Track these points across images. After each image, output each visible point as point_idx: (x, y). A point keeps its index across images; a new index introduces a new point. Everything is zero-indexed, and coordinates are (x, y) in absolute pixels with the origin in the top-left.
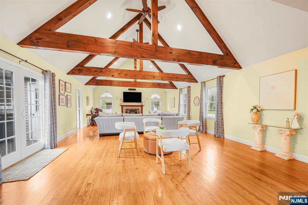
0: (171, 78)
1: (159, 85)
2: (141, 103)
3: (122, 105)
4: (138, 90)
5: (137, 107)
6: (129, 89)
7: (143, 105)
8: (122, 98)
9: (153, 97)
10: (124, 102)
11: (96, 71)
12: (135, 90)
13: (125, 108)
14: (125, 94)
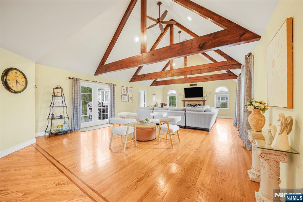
0: (202, 70)
1: (211, 77)
2: (202, 98)
3: (184, 100)
4: (199, 85)
5: (198, 102)
6: (191, 85)
7: (205, 100)
8: (184, 94)
9: (218, 90)
10: (185, 97)
11: (142, 77)
12: (196, 85)
13: (186, 103)
14: (186, 90)
